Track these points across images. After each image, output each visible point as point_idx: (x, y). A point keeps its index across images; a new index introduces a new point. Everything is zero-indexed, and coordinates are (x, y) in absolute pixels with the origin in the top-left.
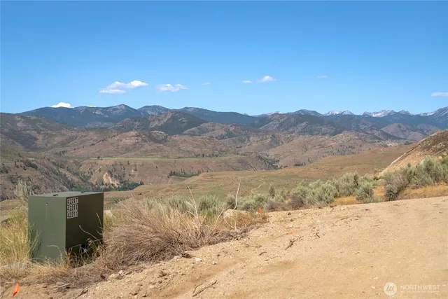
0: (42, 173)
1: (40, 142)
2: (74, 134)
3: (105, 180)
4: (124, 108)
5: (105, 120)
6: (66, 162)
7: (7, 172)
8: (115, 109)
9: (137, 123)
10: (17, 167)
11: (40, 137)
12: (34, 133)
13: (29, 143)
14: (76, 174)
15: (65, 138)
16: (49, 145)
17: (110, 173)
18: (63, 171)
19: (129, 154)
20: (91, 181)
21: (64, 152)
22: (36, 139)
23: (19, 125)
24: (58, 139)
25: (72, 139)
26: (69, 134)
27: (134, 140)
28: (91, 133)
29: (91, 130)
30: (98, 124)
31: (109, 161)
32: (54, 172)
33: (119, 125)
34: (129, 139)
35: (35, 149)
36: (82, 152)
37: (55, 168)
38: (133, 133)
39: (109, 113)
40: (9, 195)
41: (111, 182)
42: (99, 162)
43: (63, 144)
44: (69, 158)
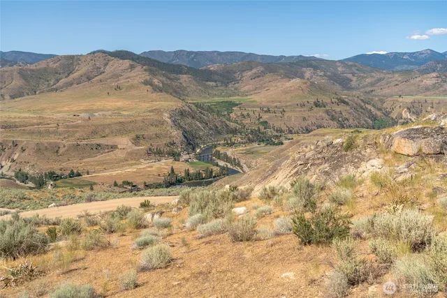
0: (351, 108)
1: (354, 83)
2: (382, 76)
3: (404, 115)
4: (429, 52)
5: (411, 63)
6: (372, 99)
7: (325, 107)
8: (421, 53)
9: (440, 65)
10: (333, 103)
11: (354, 79)
12: (350, 76)
13: (345, 83)
14: (380, 110)
15: (375, 79)
16: (361, 85)
17: (408, 109)
18: (369, 107)
19: (428, 93)
20: (391, 115)
21: (372, 91)
22: (351, 81)
23: (339, 69)
24: (368, 80)
25: (380, 80)
26: (377, 75)
27: (434, 81)
28: (397, 75)
29: (397, 72)
30: (405, 67)
31: (408, 99)
32: (362, 108)
33: (423, 67)
34: (430, 80)
35: (350, 89)
36: (386, 91)
37: (363, 104)
38: (434, 75)
39: (415, 58)
40: (325, 125)
41: (409, 117)
42: (400, 99)
43: (372, 84)
44: (376, 96)
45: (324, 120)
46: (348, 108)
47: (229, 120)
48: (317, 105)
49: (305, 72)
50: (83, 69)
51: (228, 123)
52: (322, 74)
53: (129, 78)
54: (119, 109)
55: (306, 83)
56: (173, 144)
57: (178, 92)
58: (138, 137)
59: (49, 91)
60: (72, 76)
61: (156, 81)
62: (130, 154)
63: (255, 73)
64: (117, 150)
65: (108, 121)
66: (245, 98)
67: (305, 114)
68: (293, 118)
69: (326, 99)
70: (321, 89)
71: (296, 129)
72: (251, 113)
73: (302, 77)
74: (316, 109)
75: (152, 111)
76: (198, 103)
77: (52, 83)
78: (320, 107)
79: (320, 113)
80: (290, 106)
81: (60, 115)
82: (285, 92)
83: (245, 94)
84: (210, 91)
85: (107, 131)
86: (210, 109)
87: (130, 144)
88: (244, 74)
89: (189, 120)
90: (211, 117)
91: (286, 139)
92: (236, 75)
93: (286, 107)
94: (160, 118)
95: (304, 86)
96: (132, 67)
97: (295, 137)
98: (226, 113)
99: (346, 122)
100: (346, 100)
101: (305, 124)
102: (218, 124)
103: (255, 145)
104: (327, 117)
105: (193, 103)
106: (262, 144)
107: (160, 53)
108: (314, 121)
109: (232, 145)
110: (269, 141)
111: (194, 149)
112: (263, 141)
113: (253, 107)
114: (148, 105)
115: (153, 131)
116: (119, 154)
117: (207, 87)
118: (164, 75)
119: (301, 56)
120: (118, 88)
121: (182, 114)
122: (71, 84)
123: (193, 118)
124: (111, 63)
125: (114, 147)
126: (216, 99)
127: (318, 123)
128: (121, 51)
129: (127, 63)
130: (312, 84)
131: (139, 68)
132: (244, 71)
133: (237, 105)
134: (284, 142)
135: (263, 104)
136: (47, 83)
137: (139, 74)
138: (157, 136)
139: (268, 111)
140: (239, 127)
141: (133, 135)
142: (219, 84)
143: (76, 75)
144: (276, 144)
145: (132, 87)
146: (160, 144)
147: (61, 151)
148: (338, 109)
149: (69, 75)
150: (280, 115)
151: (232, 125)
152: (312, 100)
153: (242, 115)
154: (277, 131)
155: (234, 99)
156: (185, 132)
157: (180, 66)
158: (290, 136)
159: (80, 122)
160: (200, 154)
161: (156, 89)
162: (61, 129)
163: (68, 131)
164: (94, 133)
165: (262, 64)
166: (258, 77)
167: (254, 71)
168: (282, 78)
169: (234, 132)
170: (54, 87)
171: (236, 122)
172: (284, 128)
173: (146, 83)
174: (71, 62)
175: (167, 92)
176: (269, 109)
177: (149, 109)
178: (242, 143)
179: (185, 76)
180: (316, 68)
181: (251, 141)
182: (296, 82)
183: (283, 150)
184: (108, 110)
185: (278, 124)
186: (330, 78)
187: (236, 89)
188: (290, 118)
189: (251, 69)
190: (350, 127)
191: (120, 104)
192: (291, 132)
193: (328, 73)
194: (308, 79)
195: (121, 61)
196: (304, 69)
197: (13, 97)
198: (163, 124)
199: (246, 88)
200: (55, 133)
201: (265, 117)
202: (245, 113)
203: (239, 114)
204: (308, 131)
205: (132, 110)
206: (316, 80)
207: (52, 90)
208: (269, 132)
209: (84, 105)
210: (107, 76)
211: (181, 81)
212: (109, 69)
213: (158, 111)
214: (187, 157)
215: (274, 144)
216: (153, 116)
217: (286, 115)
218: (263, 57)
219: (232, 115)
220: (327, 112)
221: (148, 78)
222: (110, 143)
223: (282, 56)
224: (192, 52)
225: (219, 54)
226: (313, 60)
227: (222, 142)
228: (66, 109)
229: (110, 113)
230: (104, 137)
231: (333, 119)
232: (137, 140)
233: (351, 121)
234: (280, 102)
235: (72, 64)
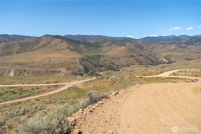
1: (145, 48)
2: (155, 45)
3: (163, 60)
4: (173, 36)
5: (166, 40)
6: (152, 54)
8: (170, 36)
9: (177, 41)
10: (137, 56)
11: (145, 46)
12: (143, 45)
13: (141, 48)
14: (155, 58)
15: (152, 46)
16: (148, 49)
17: (165, 58)
18: (151, 57)
19: (172, 52)
20: (159, 60)
21: (152, 51)
23: (139, 42)
24: (150, 47)
25: (154, 47)
26: (153, 45)
27: (175, 47)
28: (161, 45)
29: (161, 44)
30: (164, 42)
31: (165, 54)
32: (148, 57)
33: (171, 42)
34: (173, 47)
35: (143, 50)
36: (157, 51)
37: (148, 56)
38: (174, 45)
39: (168, 38)
40: (135, 64)
41: (165, 61)
42: (162, 54)
43: (152, 48)
44: (153, 53)
46: (143, 57)
47: (99, 62)
48: (131, 56)
49: (127, 44)
50: (43, 42)
51: (99, 63)
52: (133, 44)
53: (61, 46)
54: (59, 58)
55: (127, 48)
56: (80, 71)
57: (80, 51)
58: (68, 68)
59: (30, 51)
60: (39, 45)
61: (71, 47)
62: (66, 74)
63: (108, 44)
64: (61, 73)
65: (56, 62)
66: (105, 53)
67: (127, 60)
68: (123, 61)
69: (135, 55)
70: (133, 50)
71: (124, 65)
72: (107, 59)
73: (125, 45)
74: (131, 58)
75: (72, 59)
76: (88, 55)
77: (31, 47)
78: (133, 57)
79: (133, 59)
80: (122, 56)
81: (39, 60)
82: (120, 51)
83: (104, 52)
84: (91, 51)
85: (57, 66)
86: (92, 58)
87: (65, 71)
88: (104, 44)
89: (85, 62)
90: (93, 61)
91: (121, 69)
92: (101, 45)
93: (120, 57)
94: (75, 61)
95: (126, 49)
96: (62, 42)
97: (124, 68)
98: (98, 59)
99: (142, 63)
100: (142, 54)
101: (127, 64)
102: (96, 63)
103: (110, 71)
104: (135, 61)
105: (86, 56)
106: (112, 71)
107: (71, 35)
108: (130, 62)
109: (101, 71)
110: (115, 70)
111: (88, 73)
112: (112, 70)
113: (108, 57)
114: (70, 56)
115: (73, 66)
117: (90, 49)
118: (74, 45)
119: (125, 37)
120: (58, 50)
121: (83, 60)
122: (38, 48)
123: (87, 61)
124: (53, 40)
125: (60, 72)
126: (94, 54)
127: (132, 63)
128: (57, 35)
129: (60, 40)
130: (130, 48)
131: (64, 42)
133: (102, 56)
134: (120, 70)
135: (112, 56)
136: (29, 47)
137: (65, 45)
138: (75, 68)
139: (114, 59)
140: (103, 64)
141: (66, 67)
142: (94, 48)
143: (40, 44)
144: (117, 71)
145: (63, 49)
146: (76, 70)
147: (41, 73)
148: (139, 58)
149: (37, 44)
150: (118, 60)
151: (101, 64)
152: (130, 54)
153: (104, 60)
154: (117, 66)
155: (100, 54)
156: (84, 66)
157: (80, 41)
158: (122, 68)
159: (46, 63)
160: (90, 74)
161: (72, 50)
162: (40, 65)
163: (43, 66)
164: (52, 67)
165: (110, 41)
166: (109, 45)
167: (107, 43)
168: (118, 46)
169: (102, 66)
170: (32, 49)
171: (102, 62)
172: (120, 65)
173: (68, 48)
174: (38, 40)
175: (76, 51)
176: (114, 58)
178: (105, 70)
179: (82, 45)
180: (131, 42)
181: (108, 70)
182: (124, 47)
183: (120, 73)
184: (55, 58)
185: (117, 63)
186: (136, 46)
187: (101, 50)
188: (122, 61)
189: (106, 43)
190: (144, 64)
191: (59, 56)
192: (122, 66)
193: (135, 44)
194: (128, 46)
195: (57, 39)
196: (126, 43)
197: (17, 53)
198: (76, 63)
199: (105, 50)
200: (38, 67)
201: (113, 61)
202: (105, 59)
203: (103, 59)
204: (128, 66)
205: (64, 58)
206: (131, 47)
207: (32, 50)
208: (115, 66)
209: (46, 56)
210: (52, 45)
211: (81, 47)
212: (53, 43)
213: (74, 59)
214: (86, 75)
215: (116, 71)
216: (73, 61)
217: (120, 60)
218: (110, 38)
219: (100, 60)
220: (135, 59)
221: (68, 46)
222: (58, 70)
223: (118, 37)
224: (83, 36)
225: (93, 36)
226: (130, 39)
227: (98, 70)
228: (40, 58)
229: (57, 59)
230: (56, 68)
231: (137, 61)
233: (144, 62)
234: (118, 55)
235: (39, 40)
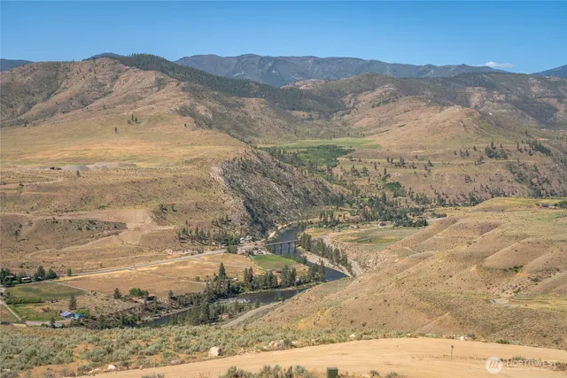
45: (505, 182)
46: (548, 160)
47: (331, 180)
48: (491, 153)
49: (470, 95)
50: (75, 86)
51: (328, 184)
52: (502, 97)
53: (154, 102)
54: (133, 157)
55: (471, 114)
56: (227, 222)
57: (240, 129)
58: (163, 209)
59: (12, 125)
60: (54, 98)
61: (201, 109)
62: (149, 238)
63: (381, 96)
64: (125, 232)
65: (111, 180)
66: (359, 140)
67: (470, 171)
68: (448, 179)
69: (508, 144)
70: (499, 125)
71: (452, 197)
72: (370, 168)
73: (465, 103)
74: (488, 161)
75: (188, 163)
76: (275, 148)
77: (19, 110)
78: (497, 157)
79: (497, 168)
80: (443, 155)
81: (28, 168)
82: (435, 130)
83: (360, 133)
84: (298, 128)
85: (109, 197)
86: (295, 160)
87: (149, 220)
88: (361, 98)
89: (258, 179)
90: (297, 173)
91: (434, 215)
92: (346, 99)
93: (435, 156)
94: (205, 175)
95: (469, 120)
96: (160, 84)
97: (451, 213)
98: (325, 167)
99: (545, 186)
100: (546, 145)
101: (469, 188)
102: (310, 187)
103: (376, 225)
104: (510, 176)
105: (266, 149)
106: (389, 225)
107: (213, 59)
108: (485, 183)
109: (334, 224)
110: (401, 220)
111: (264, 232)
112: (391, 218)
113: (374, 156)
114: (183, 151)
115: (192, 197)
116: (128, 239)
117: (293, 121)
118: (215, 97)
119: (464, 66)
120: (134, 120)
121: (245, 167)
122: (50, 113)
123: (265, 175)
124: (123, 76)
125: (119, 227)
126: (310, 142)
127: (493, 186)
128: (142, 55)
129: (151, 77)
130: (484, 115)
131: (172, 84)
132: (360, 92)
133: (344, 153)
134: (430, 220)
135: (394, 151)
136: (10, 109)
137: (172, 96)
138: (199, 208)
139: (402, 164)
140: (347, 192)
141: (155, 204)
142: (315, 115)
143: (61, 96)
144: (415, 225)
145: (158, 119)
146: (203, 221)
147: (25, 231)
148: (530, 162)
149: (49, 95)
150: (424, 171)
151: (335, 189)
152: (483, 145)
153: (354, 171)
154: (417, 200)
155: (341, 141)
156: (249, 203)
157: (247, 82)
158: (440, 210)
159: (60, 180)
160: (274, 240)
161: (201, 122)
162: (26, 193)
163: (40, 197)
164: (85, 200)
165: (393, 80)
166: (386, 102)
167: (378, 92)
168: (428, 105)
169: (339, 201)
170: (22, 117)
171: (342, 183)
172: (431, 195)
173: (184, 112)
174: (54, 73)
175: (220, 129)
176: (402, 160)
177: (186, 159)
178: (353, 222)
179: (253, 100)
180: (490, 87)
181: (369, 218)
182: (453, 112)
183: (426, 237)
184: (114, 160)
185: (419, 189)
186: (516, 105)
187: (345, 124)
188: (441, 178)
189: (373, 90)
190: (553, 194)
191: (135, 148)
192: (442, 203)
193: (514, 97)
194: (476, 107)
195: (142, 73)
196: (469, 89)
198: (210, 186)
199: (363, 123)
200: (16, 199)
201: (396, 174)
202: (359, 167)
203: (348, 168)
204: (474, 201)
205: (155, 159)
206: (492, 109)
207: (19, 123)
208: (404, 203)
209: (71, 149)
210: (117, 100)
211: (248, 108)
212: (119, 88)
213: (201, 162)
214: (250, 246)
215: (411, 224)
216: (194, 172)
217: (435, 171)
218: (395, 67)
219: (337, 171)
220: (510, 167)
221: (188, 103)
222: (112, 220)
223: (430, 67)
224: (269, 59)
225: (317, 61)
226: (488, 74)
227: (317, 219)
228: (40, 156)
229: (115, 164)
230: (103, 207)
231: (521, 179)
232: (161, 214)
233: (555, 184)
234: (422, 148)
235: (55, 77)
